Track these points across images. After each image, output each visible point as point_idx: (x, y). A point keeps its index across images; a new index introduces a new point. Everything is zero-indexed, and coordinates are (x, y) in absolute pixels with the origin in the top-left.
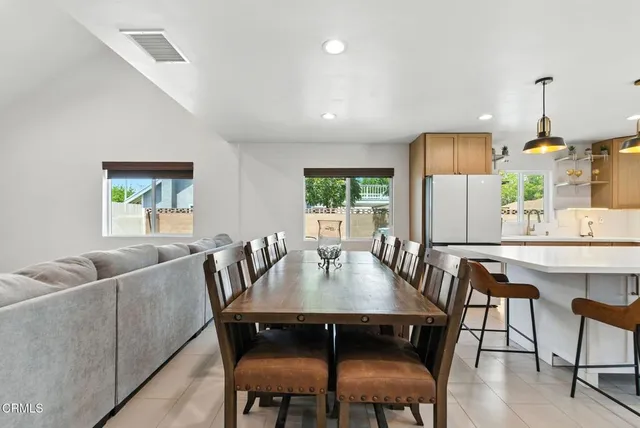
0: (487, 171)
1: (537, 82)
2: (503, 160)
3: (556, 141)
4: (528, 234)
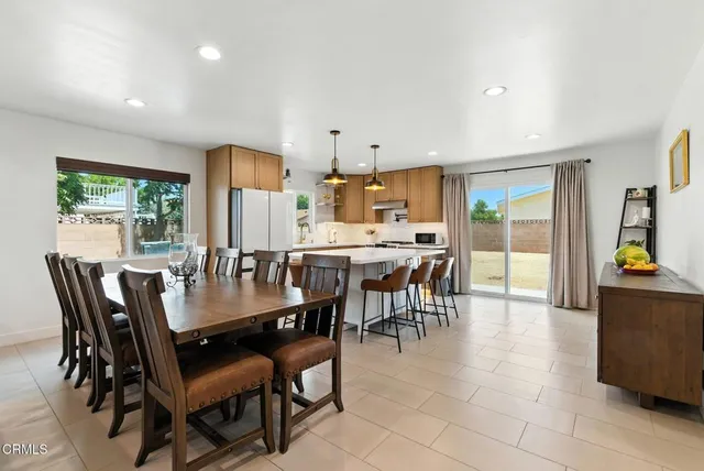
0: (280, 189)
1: (332, 132)
2: (286, 180)
3: (341, 177)
4: (301, 243)
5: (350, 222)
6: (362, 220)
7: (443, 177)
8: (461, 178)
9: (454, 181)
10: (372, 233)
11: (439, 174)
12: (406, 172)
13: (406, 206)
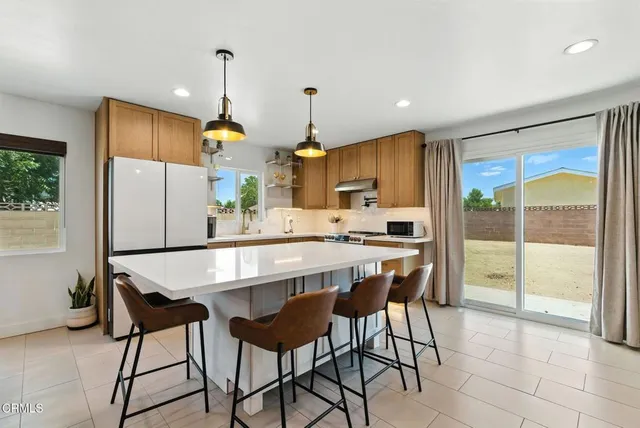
0: (196, 162)
2: (218, 154)
4: (243, 233)
5: (310, 208)
6: (324, 206)
7: (424, 146)
8: (450, 145)
9: (439, 150)
10: (337, 221)
11: (418, 142)
12: (376, 143)
13: (375, 185)
